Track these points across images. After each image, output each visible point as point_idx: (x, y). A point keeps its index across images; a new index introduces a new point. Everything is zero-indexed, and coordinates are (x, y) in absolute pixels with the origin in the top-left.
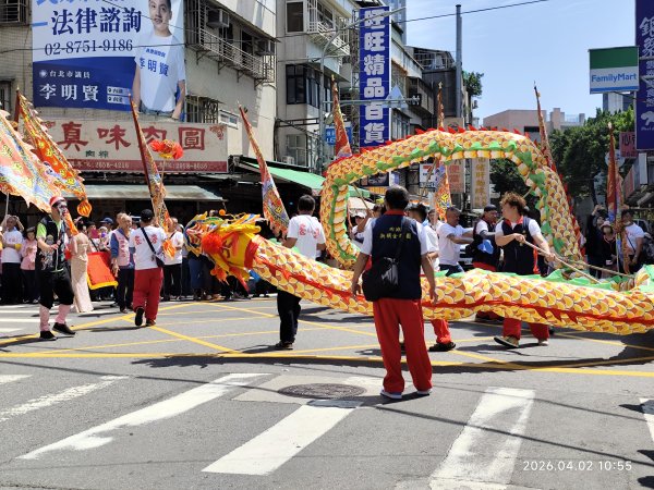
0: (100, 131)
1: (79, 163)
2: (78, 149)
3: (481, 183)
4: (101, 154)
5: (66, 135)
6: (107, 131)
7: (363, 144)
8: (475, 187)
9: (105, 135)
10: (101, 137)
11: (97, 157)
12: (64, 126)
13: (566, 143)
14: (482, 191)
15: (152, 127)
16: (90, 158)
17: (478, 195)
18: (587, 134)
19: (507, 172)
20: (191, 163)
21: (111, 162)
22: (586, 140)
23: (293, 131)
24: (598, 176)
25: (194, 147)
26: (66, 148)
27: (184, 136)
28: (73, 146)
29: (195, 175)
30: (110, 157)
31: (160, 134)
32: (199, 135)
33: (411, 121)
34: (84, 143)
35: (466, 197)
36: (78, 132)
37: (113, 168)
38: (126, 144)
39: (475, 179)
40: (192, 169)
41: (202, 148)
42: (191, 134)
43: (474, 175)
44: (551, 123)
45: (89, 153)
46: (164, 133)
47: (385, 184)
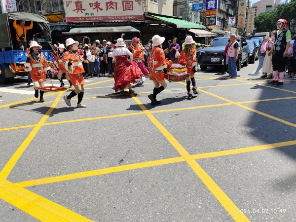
0: (90, 4)
1: (83, 18)
2: (82, 12)
3: (251, 24)
4: (91, 14)
5: (77, 6)
6: (93, 4)
7: (207, 9)
8: (248, 25)
9: (92, 6)
10: (91, 7)
11: (90, 16)
12: (75, 2)
13: (282, 9)
14: (250, 27)
15: (111, 1)
16: (87, 16)
17: (250, 29)
18: (290, 5)
19: (259, 21)
20: (128, 16)
21: (95, 17)
22: (290, 7)
23: (182, 6)
24: (292, 20)
25: (129, 9)
26: (77, 12)
27: (125, 5)
28: (80, 11)
29: (130, 22)
30: (95, 15)
31: (115, 4)
32: (131, 4)
33: (227, 3)
34: (84, 10)
35: (245, 30)
36: (81, 5)
37: (97, 20)
38: (101, 10)
39: (248, 23)
40: (128, 19)
41: (132, 9)
42: (127, 3)
43: (248, 21)
44: (276, 4)
45: (86, 14)
46: (116, 3)
47: (215, 24)
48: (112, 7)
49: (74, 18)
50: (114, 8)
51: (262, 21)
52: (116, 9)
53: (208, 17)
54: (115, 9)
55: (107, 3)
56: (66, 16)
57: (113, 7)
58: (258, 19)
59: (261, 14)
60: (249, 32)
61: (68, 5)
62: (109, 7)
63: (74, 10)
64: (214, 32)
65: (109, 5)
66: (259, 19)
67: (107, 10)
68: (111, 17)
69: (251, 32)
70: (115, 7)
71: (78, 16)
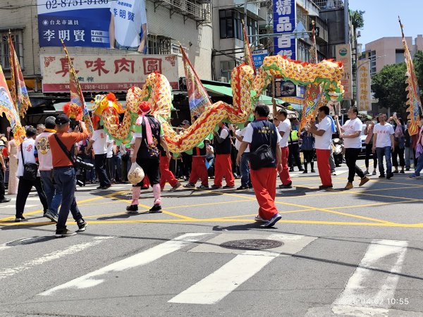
0: (87, 62)
3: (364, 92)
4: (88, 79)
5: (63, 66)
6: (92, 63)
8: (360, 95)
9: (91, 66)
10: (88, 67)
11: (86, 81)
12: (62, 60)
14: (365, 98)
15: (124, 59)
16: (81, 82)
17: (363, 101)
19: (383, 83)
21: (95, 85)
23: (225, 58)
26: (64, 76)
27: (147, 64)
28: (68, 74)
30: (95, 81)
31: (130, 64)
32: (158, 63)
34: (76, 72)
35: (353, 103)
37: (97, 89)
38: (106, 72)
39: (360, 89)
42: (152, 62)
43: (359, 86)
44: (416, 46)
45: (80, 79)
46: (133, 62)
47: (294, 94)
48: (124, 68)
49: (56, 86)
50: (128, 70)
51: (391, 83)
52: (133, 72)
53: (279, 80)
54: (131, 71)
55: (116, 62)
56: (44, 82)
57: (127, 67)
58: (380, 80)
59: (386, 68)
60: (362, 109)
61: (47, 64)
62: (120, 68)
63: (57, 73)
64: (293, 110)
65: (119, 64)
66: (384, 78)
67: (116, 72)
68: (122, 84)
69: (367, 108)
70: (130, 68)
71: (64, 83)
